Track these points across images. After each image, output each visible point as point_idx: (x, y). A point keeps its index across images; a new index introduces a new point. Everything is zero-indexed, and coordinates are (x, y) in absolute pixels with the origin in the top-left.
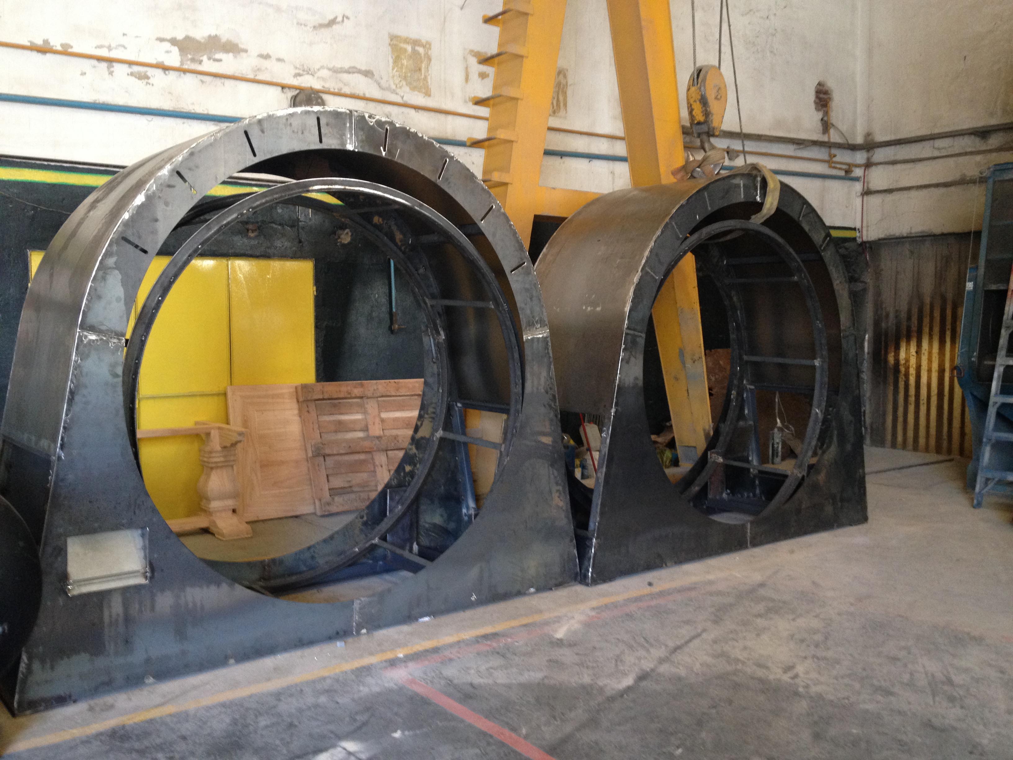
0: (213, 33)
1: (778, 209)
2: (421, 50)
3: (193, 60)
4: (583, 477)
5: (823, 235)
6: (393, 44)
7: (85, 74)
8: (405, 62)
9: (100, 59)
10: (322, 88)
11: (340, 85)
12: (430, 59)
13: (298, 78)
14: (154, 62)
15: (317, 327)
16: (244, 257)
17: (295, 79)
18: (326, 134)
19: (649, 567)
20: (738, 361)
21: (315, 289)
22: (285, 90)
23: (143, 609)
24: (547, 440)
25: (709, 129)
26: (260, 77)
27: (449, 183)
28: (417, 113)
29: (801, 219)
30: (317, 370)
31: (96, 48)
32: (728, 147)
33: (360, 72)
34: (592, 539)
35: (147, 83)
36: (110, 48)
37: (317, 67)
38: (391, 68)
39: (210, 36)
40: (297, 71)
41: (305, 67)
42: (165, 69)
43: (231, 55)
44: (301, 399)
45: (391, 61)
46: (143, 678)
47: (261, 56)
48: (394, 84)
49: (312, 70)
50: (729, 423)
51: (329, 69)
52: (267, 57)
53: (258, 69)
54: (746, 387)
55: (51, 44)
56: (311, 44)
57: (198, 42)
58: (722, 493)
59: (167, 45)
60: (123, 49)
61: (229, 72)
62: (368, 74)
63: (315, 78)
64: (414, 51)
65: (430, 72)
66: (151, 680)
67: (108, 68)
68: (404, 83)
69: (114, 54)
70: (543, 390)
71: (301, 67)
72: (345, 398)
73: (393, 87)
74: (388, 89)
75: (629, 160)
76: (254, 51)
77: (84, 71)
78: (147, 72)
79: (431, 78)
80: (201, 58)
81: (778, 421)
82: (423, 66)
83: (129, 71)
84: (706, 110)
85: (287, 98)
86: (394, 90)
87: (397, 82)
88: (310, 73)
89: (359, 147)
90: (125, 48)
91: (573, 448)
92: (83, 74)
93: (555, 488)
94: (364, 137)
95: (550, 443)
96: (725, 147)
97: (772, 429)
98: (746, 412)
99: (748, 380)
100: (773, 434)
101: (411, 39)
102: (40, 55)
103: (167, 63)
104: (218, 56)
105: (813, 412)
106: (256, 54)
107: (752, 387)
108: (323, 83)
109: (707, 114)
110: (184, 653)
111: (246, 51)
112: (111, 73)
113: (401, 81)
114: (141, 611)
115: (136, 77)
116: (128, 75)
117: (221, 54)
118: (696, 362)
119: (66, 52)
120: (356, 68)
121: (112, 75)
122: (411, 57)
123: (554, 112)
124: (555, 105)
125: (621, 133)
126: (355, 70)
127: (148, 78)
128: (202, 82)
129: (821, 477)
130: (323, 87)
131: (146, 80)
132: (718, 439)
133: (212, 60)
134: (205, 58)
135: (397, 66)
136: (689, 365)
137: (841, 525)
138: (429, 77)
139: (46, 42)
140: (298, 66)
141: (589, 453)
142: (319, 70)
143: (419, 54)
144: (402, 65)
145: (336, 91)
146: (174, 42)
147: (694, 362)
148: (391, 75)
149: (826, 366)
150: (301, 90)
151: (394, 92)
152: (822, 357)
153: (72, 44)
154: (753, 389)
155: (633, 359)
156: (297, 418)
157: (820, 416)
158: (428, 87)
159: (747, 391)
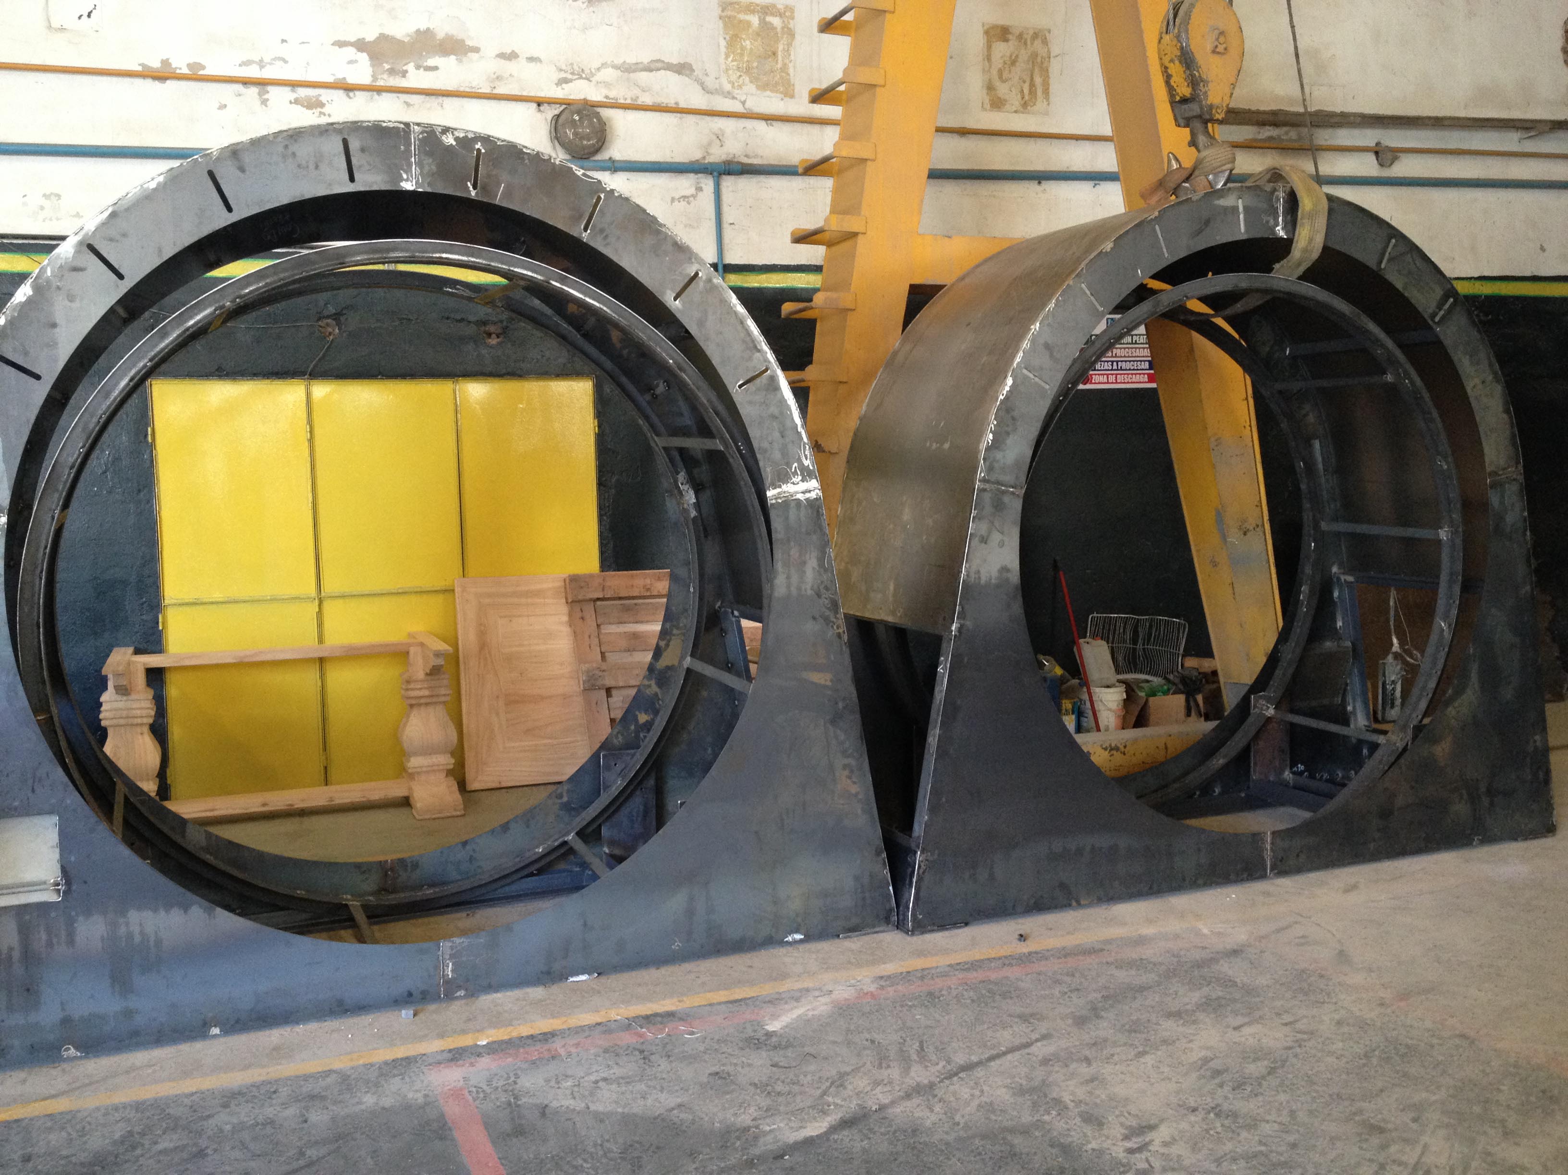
0: (423, 27)
1: (1325, 249)
2: (776, 21)
3: (392, 72)
4: (1079, 729)
5: (1439, 293)
6: (726, 16)
7: (225, 106)
8: (747, 44)
9: (246, 82)
10: (605, 100)
11: (636, 92)
12: (791, 34)
13: (564, 85)
14: (330, 79)
15: (602, 484)
16: (481, 378)
17: (560, 87)
18: (360, 167)
19: (1038, 906)
20: (1312, 532)
21: (596, 424)
22: (542, 108)
23: (55, 940)
24: (821, 678)
25: (1201, 108)
26: (501, 90)
27: (606, 237)
28: (771, 127)
29: (1383, 266)
30: (602, 553)
31: (240, 65)
32: (1378, 144)
33: (669, 67)
34: (915, 853)
35: (321, 113)
36: (261, 64)
37: (596, 64)
38: (723, 56)
39: (418, 31)
40: (563, 75)
41: (576, 68)
42: (349, 89)
43: (453, 57)
44: (570, 600)
45: (723, 43)
46: (59, 1049)
47: (502, 56)
48: (729, 82)
49: (587, 71)
50: (1293, 645)
51: (616, 67)
52: (511, 56)
53: (498, 78)
54: (1339, 579)
55: (174, 66)
56: (585, 29)
57: (400, 42)
58: (1282, 771)
59: (351, 52)
60: (281, 63)
61: (450, 86)
62: (682, 69)
63: (594, 82)
64: (764, 24)
65: (792, 57)
66: (72, 1052)
67: (260, 94)
68: (747, 79)
69: (268, 73)
70: (809, 592)
71: (569, 68)
72: (644, 597)
73: (728, 87)
74: (719, 92)
75: (1121, 177)
76: (490, 49)
77: (223, 103)
78: (320, 95)
79: (794, 67)
80: (405, 68)
81: (1395, 641)
82: (781, 47)
83: (292, 96)
84: (1193, 76)
85: (546, 119)
86: (729, 92)
87: (734, 78)
88: (584, 76)
89: (426, 185)
90: (286, 62)
91: (1062, 680)
92: (223, 107)
93: (839, 761)
94: (434, 168)
95: (829, 683)
96: (1372, 144)
97: (1385, 656)
98: (1339, 624)
99: (1341, 565)
100: (1384, 664)
101: (757, 5)
102: (157, 83)
103: (352, 80)
104: (431, 62)
105: (1435, 627)
106: (494, 54)
107: (1350, 579)
108: (605, 92)
109: (1194, 82)
110: (128, 1013)
111: (476, 50)
112: (264, 102)
113: (740, 76)
114: (50, 944)
115: (303, 106)
116: (291, 102)
117: (437, 57)
118: (1249, 534)
119: (196, 76)
120: (663, 62)
121: (266, 106)
122: (758, 35)
123: (1025, 105)
124: (1026, 91)
125: (1107, 131)
126: (659, 65)
127: (322, 105)
128: (408, 104)
129: (1442, 750)
130: (607, 97)
131: (319, 110)
132: (1272, 673)
133: (422, 69)
134: (411, 67)
135: (733, 53)
136: (1234, 538)
137: (1489, 839)
138: (791, 65)
139: (166, 63)
140: (564, 67)
141: (1085, 689)
142: (598, 69)
143: (774, 28)
144: (743, 48)
145: (629, 101)
146: (361, 45)
147: (1245, 534)
148: (723, 67)
149: (1459, 541)
150: (567, 104)
151: (730, 95)
152: (1452, 524)
153: (203, 63)
154: (1352, 582)
155: (996, 537)
156: (566, 630)
157: (1447, 635)
158: (789, 81)
159: (1341, 586)
